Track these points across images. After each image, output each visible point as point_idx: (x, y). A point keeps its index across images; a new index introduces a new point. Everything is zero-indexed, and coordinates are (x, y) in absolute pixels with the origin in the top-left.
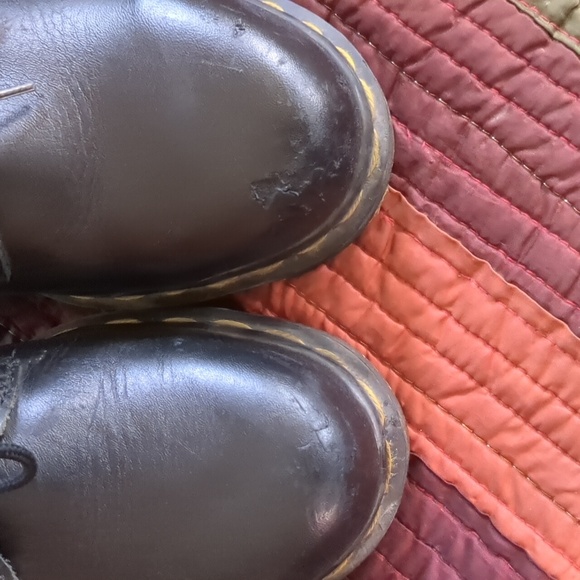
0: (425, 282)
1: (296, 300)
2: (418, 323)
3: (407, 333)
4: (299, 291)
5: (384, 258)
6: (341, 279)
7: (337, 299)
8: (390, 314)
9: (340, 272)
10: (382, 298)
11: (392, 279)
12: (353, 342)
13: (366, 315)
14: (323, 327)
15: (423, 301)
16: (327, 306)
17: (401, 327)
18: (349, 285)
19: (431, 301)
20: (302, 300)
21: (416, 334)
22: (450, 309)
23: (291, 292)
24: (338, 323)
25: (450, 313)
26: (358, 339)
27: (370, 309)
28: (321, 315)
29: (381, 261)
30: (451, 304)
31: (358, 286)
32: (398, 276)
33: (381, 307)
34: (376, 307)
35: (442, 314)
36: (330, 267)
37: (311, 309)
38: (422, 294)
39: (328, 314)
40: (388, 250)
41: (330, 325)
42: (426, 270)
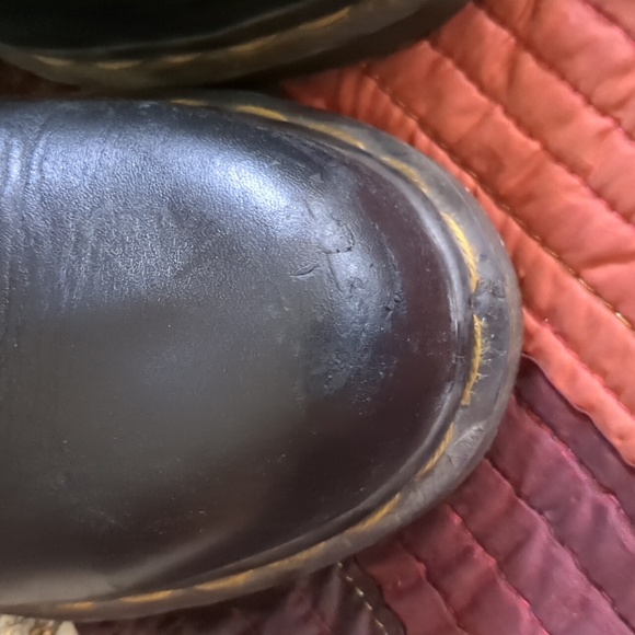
0: (581, 66)
1: (375, 97)
2: (561, 138)
3: (542, 155)
4: (382, 84)
5: (521, 26)
6: (449, 64)
7: (438, 97)
8: (519, 123)
9: (449, 54)
10: (508, 96)
11: (529, 63)
12: (455, 169)
13: (480, 124)
14: (412, 141)
15: (577, 100)
16: (422, 108)
17: (535, 145)
18: (460, 76)
19: (588, 101)
20: (386, 98)
21: (559, 158)
22: (619, 114)
23: (371, 85)
24: (437, 137)
25: (618, 122)
26: (465, 165)
27: (487, 115)
28: (412, 123)
29: (515, 32)
30: (621, 104)
31: (474, 76)
32: (539, 58)
33: (507, 112)
34: (498, 114)
35: (606, 122)
36: (434, 45)
37: (397, 112)
38: (576, 88)
39: (423, 124)
40: (529, 12)
41: (423, 139)
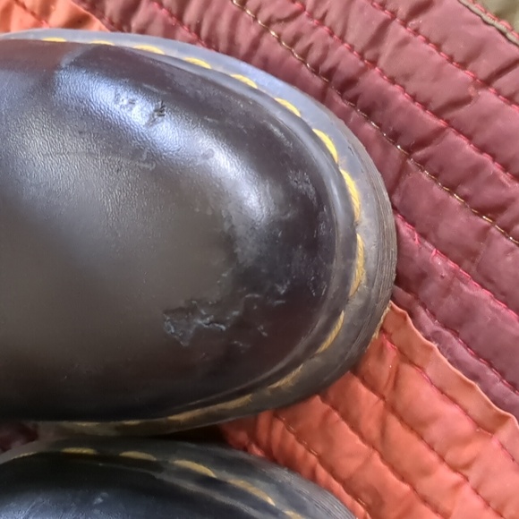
0: (435, 432)
1: (284, 436)
2: (426, 485)
3: (413, 495)
4: (289, 423)
5: (386, 394)
6: (336, 415)
7: (329, 441)
8: (393, 469)
9: (335, 408)
10: (381, 444)
11: (395, 425)
12: (348, 498)
13: (362, 468)
14: (313, 478)
15: (432, 458)
16: (319, 448)
17: (406, 488)
18: (344, 425)
19: (442, 458)
20: (292, 438)
21: (425, 500)
22: (466, 473)
23: (279, 426)
24: (332, 471)
25: (466, 479)
26: (356, 496)
27: (368, 460)
28: (312, 458)
29: (383, 398)
30: (467, 466)
31: (355, 427)
32: (401, 419)
33: (382, 457)
34: (376, 456)
35: (456, 477)
36: (324, 399)
37: (301, 449)
38: (431, 447)
39: (320, 459)
40: (391, 382)
41: (322, 473)
42: (434, 418)
